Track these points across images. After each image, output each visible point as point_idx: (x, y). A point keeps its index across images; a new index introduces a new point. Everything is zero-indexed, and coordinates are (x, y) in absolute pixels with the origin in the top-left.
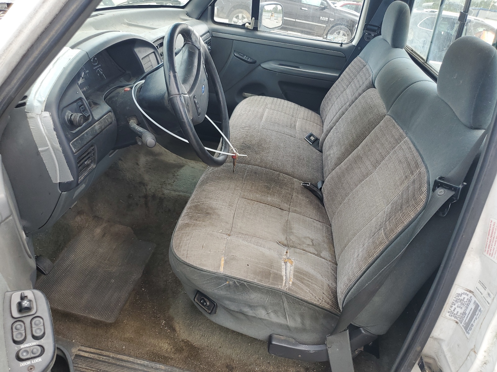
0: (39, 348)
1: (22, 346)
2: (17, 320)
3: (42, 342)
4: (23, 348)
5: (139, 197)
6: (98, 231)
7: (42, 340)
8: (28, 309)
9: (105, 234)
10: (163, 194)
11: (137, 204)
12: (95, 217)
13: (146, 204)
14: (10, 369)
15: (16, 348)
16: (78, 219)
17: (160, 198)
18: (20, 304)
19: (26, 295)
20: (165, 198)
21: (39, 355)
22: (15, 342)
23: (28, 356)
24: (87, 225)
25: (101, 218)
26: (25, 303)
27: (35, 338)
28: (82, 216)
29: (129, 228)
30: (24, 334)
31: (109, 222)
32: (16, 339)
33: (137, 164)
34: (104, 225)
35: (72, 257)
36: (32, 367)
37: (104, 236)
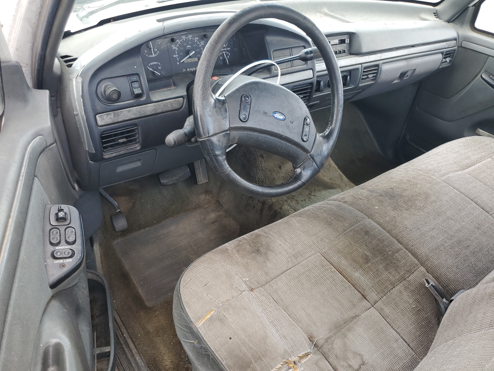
0: (70, 251)
1: (57, 248)
2: (54, 227)
3: (73, 247)
4: (57, 249)
5: (258, 201)
6: (213, 216)
7: (74, 246)
8: (64, 219)
9: (216, 221)
10: (281, 208)
11: (254, 207)
12: (218, 201)
13: (262, 210)
14: (46, 264)
15: (51, 248)
16: (203, 197)
17: (276, 211)
18: (57, 214)
19: (62, 208)
20: (280, 213)
21: (69, 257)
22: (51, 244)
23: (61, 256)
24: (207, 206)
25: (222, 205)
26: (61, 214)
27: (68, 243)
28: (207, 196)
29: (238, 227)
30: (59, 238)
31: (226, 212)
32: (52, 241)
33: (280, 167)
34: (222, 213)
35: (173, 228)
36: (64, 265)
37: (213, 223)
